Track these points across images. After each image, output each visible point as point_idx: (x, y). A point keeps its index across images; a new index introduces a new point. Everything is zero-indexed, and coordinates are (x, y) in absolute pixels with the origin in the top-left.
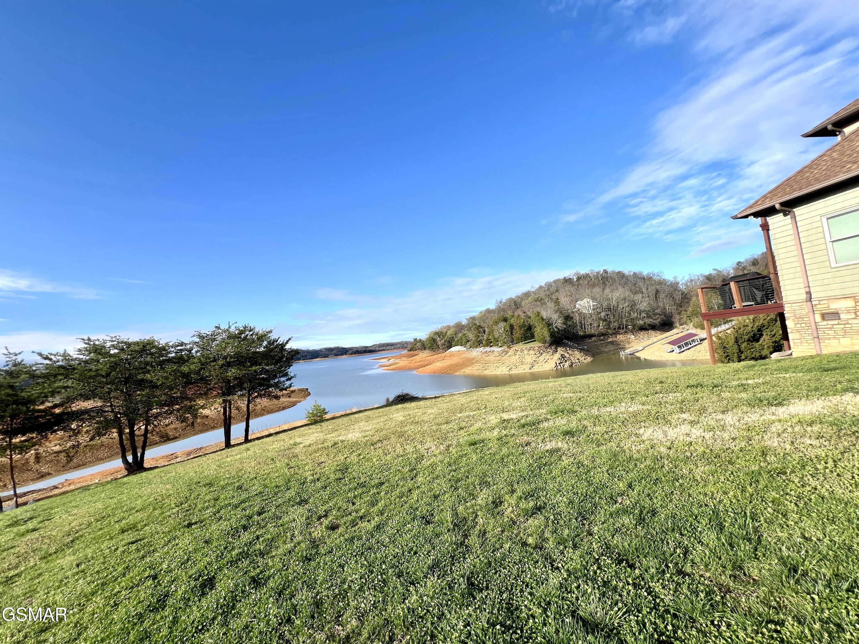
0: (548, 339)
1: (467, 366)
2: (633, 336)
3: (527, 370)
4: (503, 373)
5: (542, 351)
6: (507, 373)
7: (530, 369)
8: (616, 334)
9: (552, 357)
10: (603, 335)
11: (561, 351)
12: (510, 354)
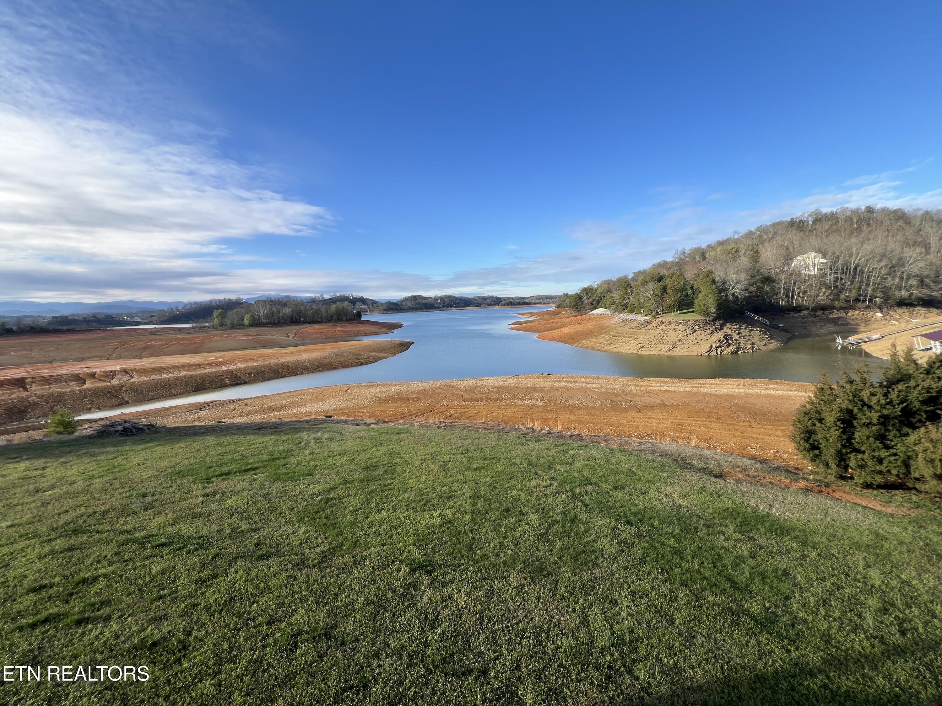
0: (713, 310)
1: (593, 336)
2: (879, 314)
3: (664, 352)
4: (630, 352)
5: (696, 328)
6: (635, 352)
7: (669, 350)
8: (846, 309)
9: (708, 336)
10: (824, 308)
11: (729, 329)
12: (650, 326)
